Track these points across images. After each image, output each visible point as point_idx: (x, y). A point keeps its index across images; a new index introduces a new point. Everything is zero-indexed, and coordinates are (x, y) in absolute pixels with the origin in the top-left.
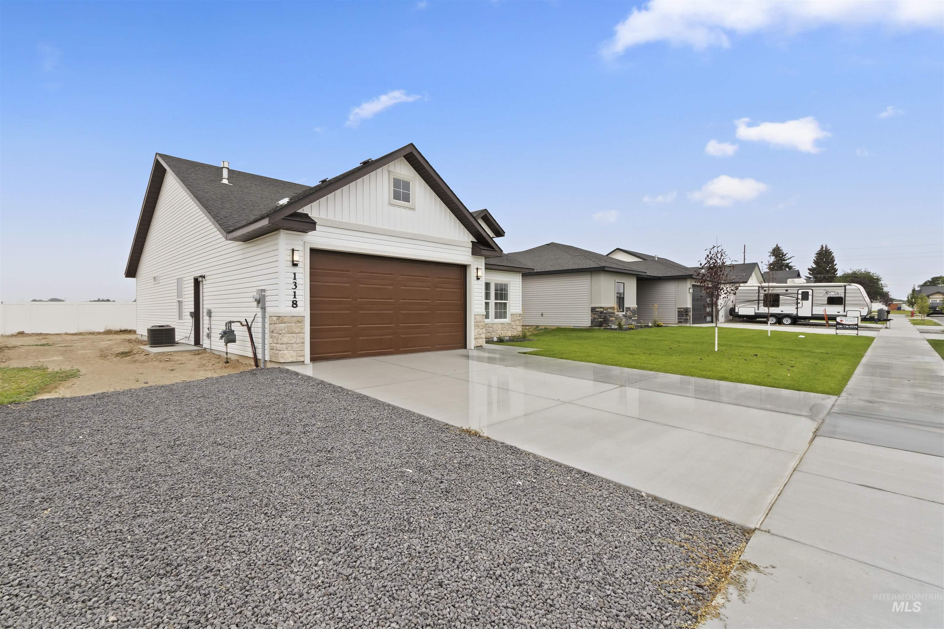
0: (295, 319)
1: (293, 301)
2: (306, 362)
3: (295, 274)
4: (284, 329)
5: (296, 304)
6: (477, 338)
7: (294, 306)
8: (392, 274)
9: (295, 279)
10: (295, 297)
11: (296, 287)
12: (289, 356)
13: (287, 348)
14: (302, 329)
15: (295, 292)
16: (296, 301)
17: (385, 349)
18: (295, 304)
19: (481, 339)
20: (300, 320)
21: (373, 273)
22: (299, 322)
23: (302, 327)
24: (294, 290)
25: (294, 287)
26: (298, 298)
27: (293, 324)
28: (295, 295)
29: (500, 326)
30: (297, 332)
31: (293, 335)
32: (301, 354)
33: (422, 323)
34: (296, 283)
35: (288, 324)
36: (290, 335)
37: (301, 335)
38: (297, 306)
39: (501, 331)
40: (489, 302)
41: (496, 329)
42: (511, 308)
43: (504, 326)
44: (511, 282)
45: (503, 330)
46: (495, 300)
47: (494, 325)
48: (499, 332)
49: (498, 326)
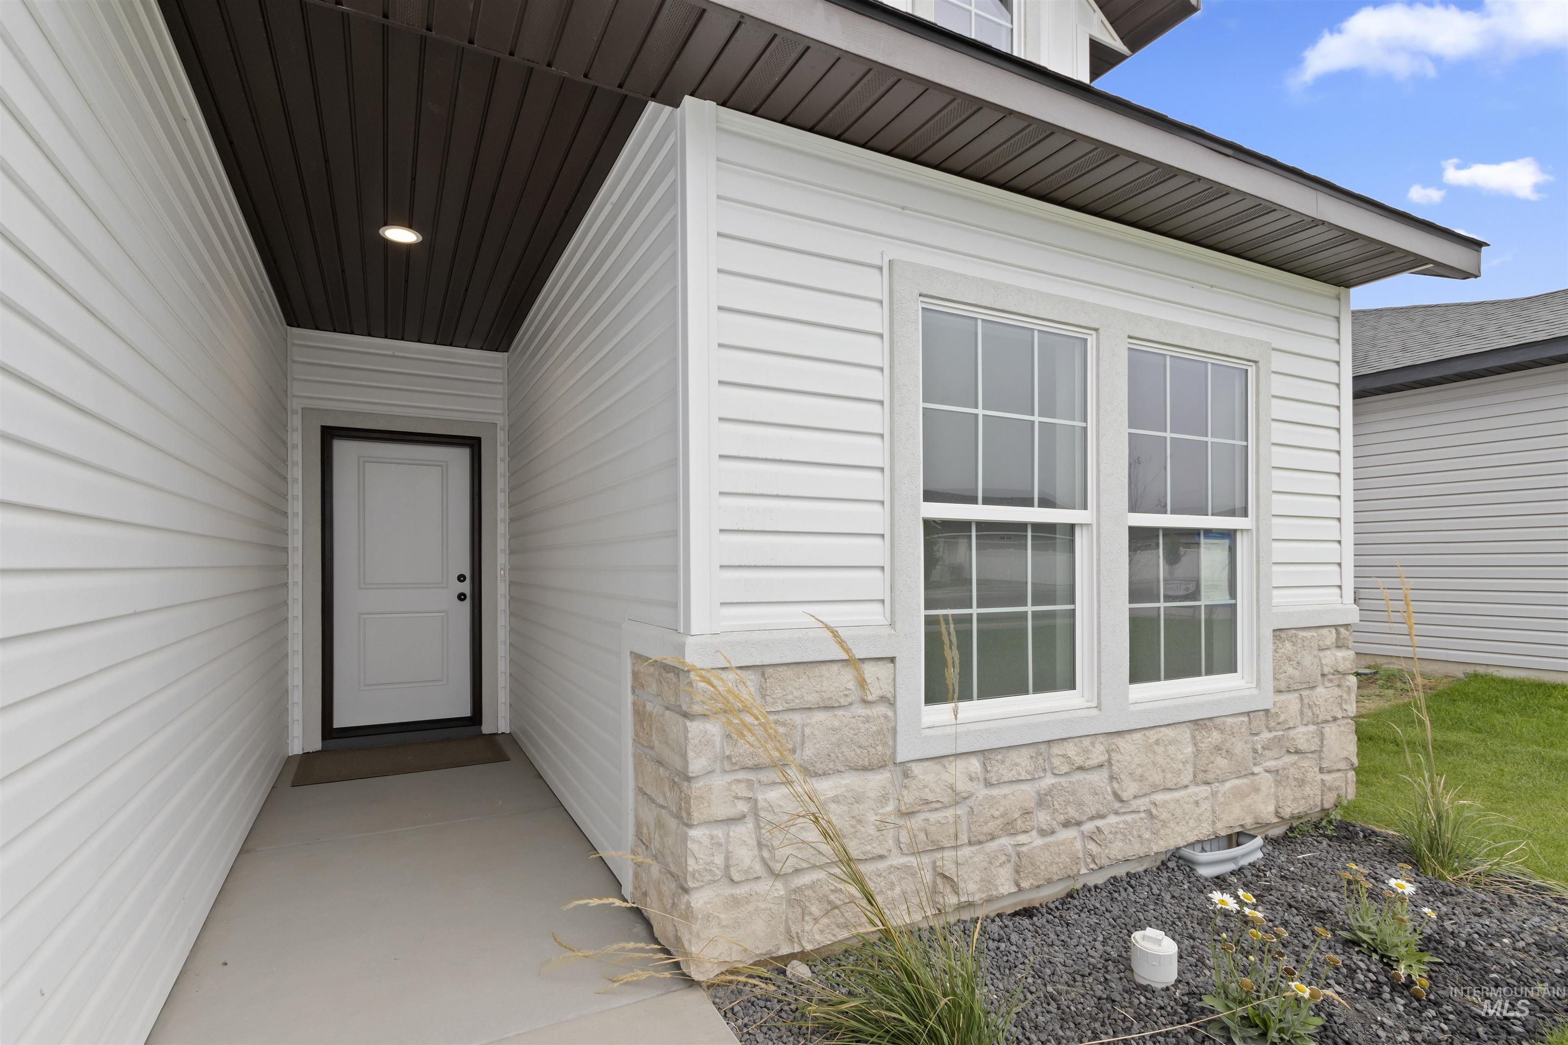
29: (1185, 744)
39: (1193, 789)
40: (1072, 527)
41: (1142, 778)
42: (1279, 575)
43: (1216, 736)
44: (1278, 362)
45: (1210, 776)
46: (1134, 508)
47: (1121, 742)
48: (1177, 801)
49: (1159, 749)
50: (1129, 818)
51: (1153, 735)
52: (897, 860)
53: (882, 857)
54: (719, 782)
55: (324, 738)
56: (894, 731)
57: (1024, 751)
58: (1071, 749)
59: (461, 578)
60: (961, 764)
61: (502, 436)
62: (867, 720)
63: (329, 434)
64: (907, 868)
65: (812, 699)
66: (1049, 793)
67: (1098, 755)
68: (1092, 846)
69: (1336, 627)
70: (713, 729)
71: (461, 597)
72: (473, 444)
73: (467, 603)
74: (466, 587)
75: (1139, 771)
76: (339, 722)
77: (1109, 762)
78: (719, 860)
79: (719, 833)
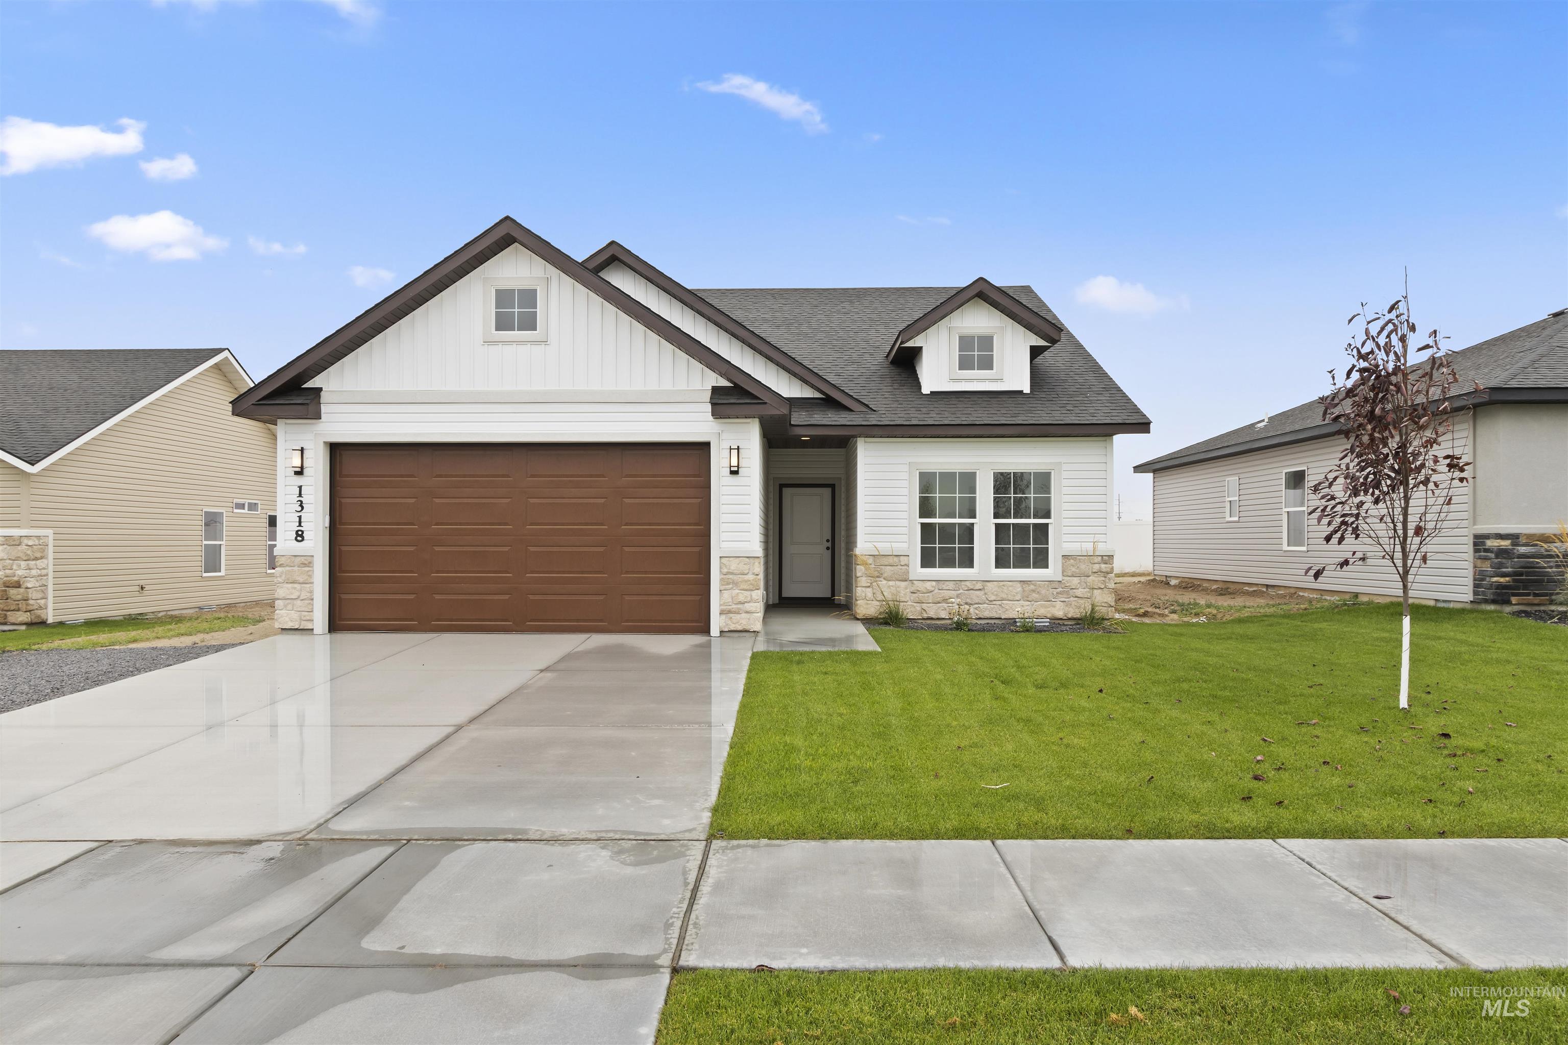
0: (298, 560)
1: (297, 532)
2: (315, 632)
3: (300, 487)
4: (280, 576)
5: (302, 536)
6: (730, 612)
7: (299, 538)
8: (508, 476)
9: (300, 495)
10: (300, 525)
11: (303, 508)
12: (287, 619)
13: (285, 606)
14: (310, 576)
15: (300, 517)
16: (303, 532)
17: (490, 620)
18: (300, 536)
19: (744, 615)
20: (307, 562)
21: (465, 476)
22: (305, 565)
23: (310, 573)
24: (299, 514)
25: (300, 509)
26: (305, 527)
27: (296, 568)
28: (300, 522)
29: (1019, 588)
30: (301, 580)
31: (296, 585)
32: (308, 618)
33: (582, 573)
34: (301, 502)
35: (288, 568)
36: (290, 585)
37: (308, 586)
38: (303, 540)
39: (1022, 602)
40: (973, 524)
41: (997, 595)
42: (1065, 538)
43: (1032, 587)
44: (1065, 467)
45: (1029, 599)
46: (995, 517)
47: (988, 584)
48: (1013, 604)
49: (1005, 588)
50: (992, 606)
51: (1002, 583)
52: (909, 603)
53: (906, 602)
54: (864, 579)
55: (779, 599)
56: (908, 572)
57: (952, 582)
58: (968, 584)
59: (828, 541)
60: (929, 583)
61: (843, 482)
62: (901, 569)
63: (782, 486)
64: (912, 605)
65: (887, 563)
66: (960, 594)
67: (979, 586)
68: (977, 612)
69: (1102, 556)
70: (862, 567)
71: (828, 548)
72: (832, 486)
73: (830, 551)
74: (829, 544)
75: (996, 593)
76: (785, 594)
77: (984, 588)
78: (864, 595)
79: (864, 589)
